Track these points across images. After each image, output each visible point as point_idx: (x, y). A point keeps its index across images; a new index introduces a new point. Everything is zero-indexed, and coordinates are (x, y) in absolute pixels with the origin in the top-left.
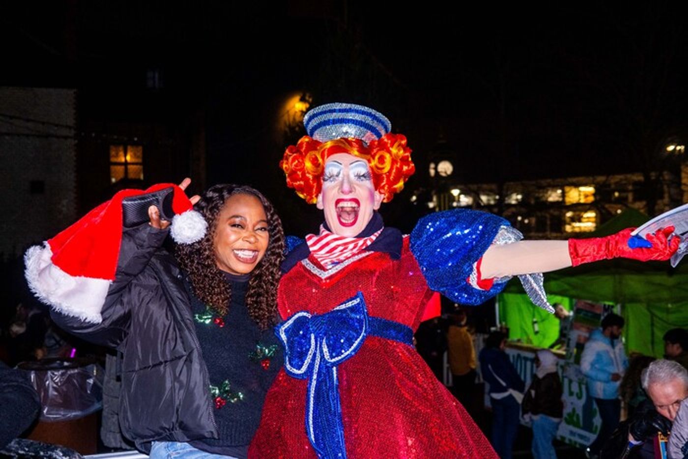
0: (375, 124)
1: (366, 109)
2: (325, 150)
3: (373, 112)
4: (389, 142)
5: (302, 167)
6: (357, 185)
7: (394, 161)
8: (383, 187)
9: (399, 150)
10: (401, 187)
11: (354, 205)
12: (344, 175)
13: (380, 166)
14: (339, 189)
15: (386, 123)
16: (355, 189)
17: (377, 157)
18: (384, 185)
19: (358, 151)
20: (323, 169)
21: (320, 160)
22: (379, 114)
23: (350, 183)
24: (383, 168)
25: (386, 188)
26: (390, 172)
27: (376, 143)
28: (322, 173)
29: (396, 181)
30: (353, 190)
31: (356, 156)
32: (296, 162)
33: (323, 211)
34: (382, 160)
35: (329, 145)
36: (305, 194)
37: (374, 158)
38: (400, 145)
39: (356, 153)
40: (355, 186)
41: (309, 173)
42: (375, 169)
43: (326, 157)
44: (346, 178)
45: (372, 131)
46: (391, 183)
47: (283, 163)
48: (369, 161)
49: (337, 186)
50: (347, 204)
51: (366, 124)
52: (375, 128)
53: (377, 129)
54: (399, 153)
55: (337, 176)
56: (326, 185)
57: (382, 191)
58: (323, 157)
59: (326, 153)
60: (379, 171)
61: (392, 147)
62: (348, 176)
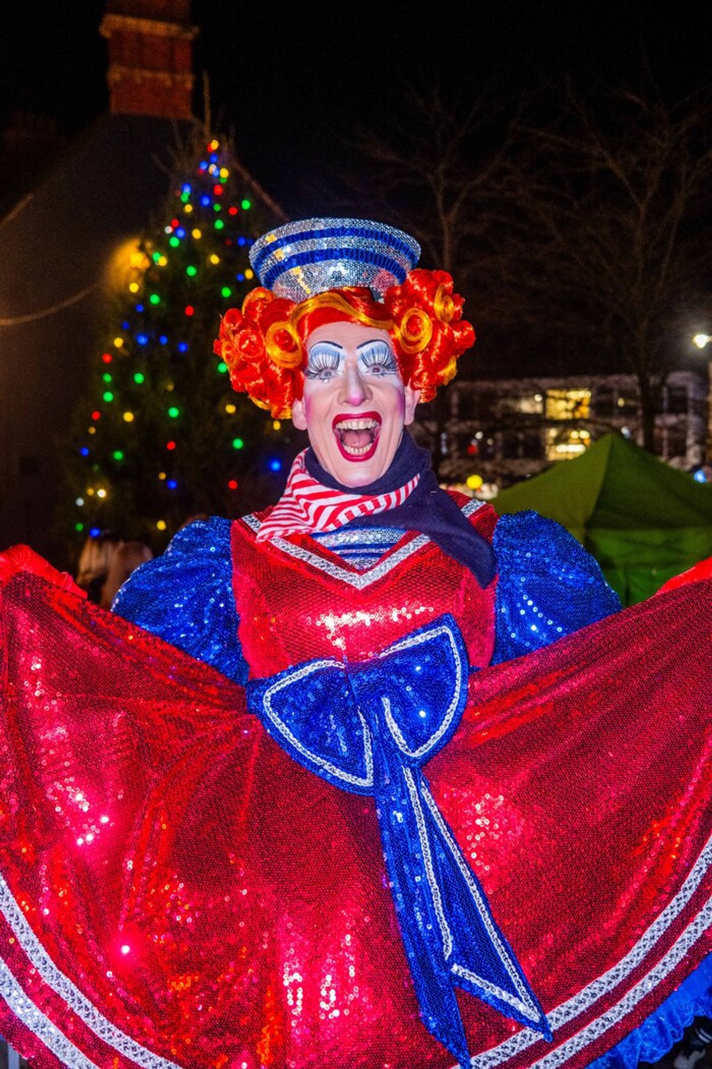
0: (391, 253)
1: (373, 225)
2: (303, 318)
3: (388, 229)
4: (425, 290)
5: (261, 353)
6: (376, 385)
7: (437, 325)
8: (419, 378)
9: (446, 304)
10: (452, 370)
11: (371, 424)
12: (347, 368)
13: (412, 338)
14: (340, 395)
15: (412, 249)
16: (371, 393)
17: (404, 322)
18: (421, 374)
19: (368, 314)
20: (305, 354)
21: (297, 339)
22: (398, 234)
23: (361, 382)
24: (419, 342)
25: (425, 379)
26: (431, 346)
27: (398, 292)
29: (443, 362)
30: (368, 396)
31: (364, 324)
32: (247, 342)
33: (306, 432)
34: (414, 326)
35: (311, 306)
36: (268, 401)
37: (399, 325)
38: (445, 293)
39: (364, 318)
40: (371, 387)
41: (275, 365)
42: (403, 345)
43: (306, 332)
44: (352, 373)
45: (388, 269)
46: (433, 368)
47: (220, 346)
48: (391, 331)
49: (334, 390)
50: (358, 423)
51: (377, 255)
52: (393, 261)
53: (397, 261)
54: (446, 309)
55: (334, 368)
56: (312, 386)
57: (417, 385)
58: (300, 332)
59: (306, 323)
60: (411, 348)
61: (433, 298)
62: (356, 369)
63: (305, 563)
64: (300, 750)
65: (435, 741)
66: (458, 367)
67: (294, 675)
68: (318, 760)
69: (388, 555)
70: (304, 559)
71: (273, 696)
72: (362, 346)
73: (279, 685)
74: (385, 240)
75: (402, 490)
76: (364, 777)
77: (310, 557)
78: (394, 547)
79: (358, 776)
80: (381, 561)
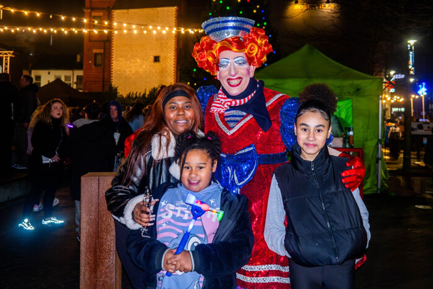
0: (244, 25)
2: (217, 49)
4: (255, 37)
6: (240, 69)
7: (260, 47)
9: (262, 40)
10: (265, 59)
12: (231, 65)
13: (251, 52)
14: (229, 73)
15: (251, 23)
16: (238, 72)
17: (248, 47)
18: (255, 61)
19: (237, 48)
20: (218, 60)
21: (216, 55)
23: (235, 68)
24: (253, 53)
25: (256, 63)
26: (257, 54)
28: (218, 62)
29: (262, 57)
31: (235, 52)
34: (252, 48)
35: (219, 45)
37: (246, 49)
38: (262, 37)
39: (235, 50)
40: (238, 70)
42: (248, 55)
43: (218, 53)
44: (232, 67)
45: (244, 30)
46: (259, 59)
47: (194, 55)
48: (244, 51)
50: (235, 81)
51: (240, 27)
52: (245, 28)
53: (247, 27)
54: (262, 42)
55: (227, 65)
56: (221, 69)
57: (254, 64)
60: (251, 55)
61: (257, 39)
62: (234, 65)
63: (218, 124)
66: (267, 57)
69: (242, 120)
72: (235, 58)
74: (242, 22)
75: (246, 99)
77: (219, 122)
78: (244, 117)
80: (238, 123)
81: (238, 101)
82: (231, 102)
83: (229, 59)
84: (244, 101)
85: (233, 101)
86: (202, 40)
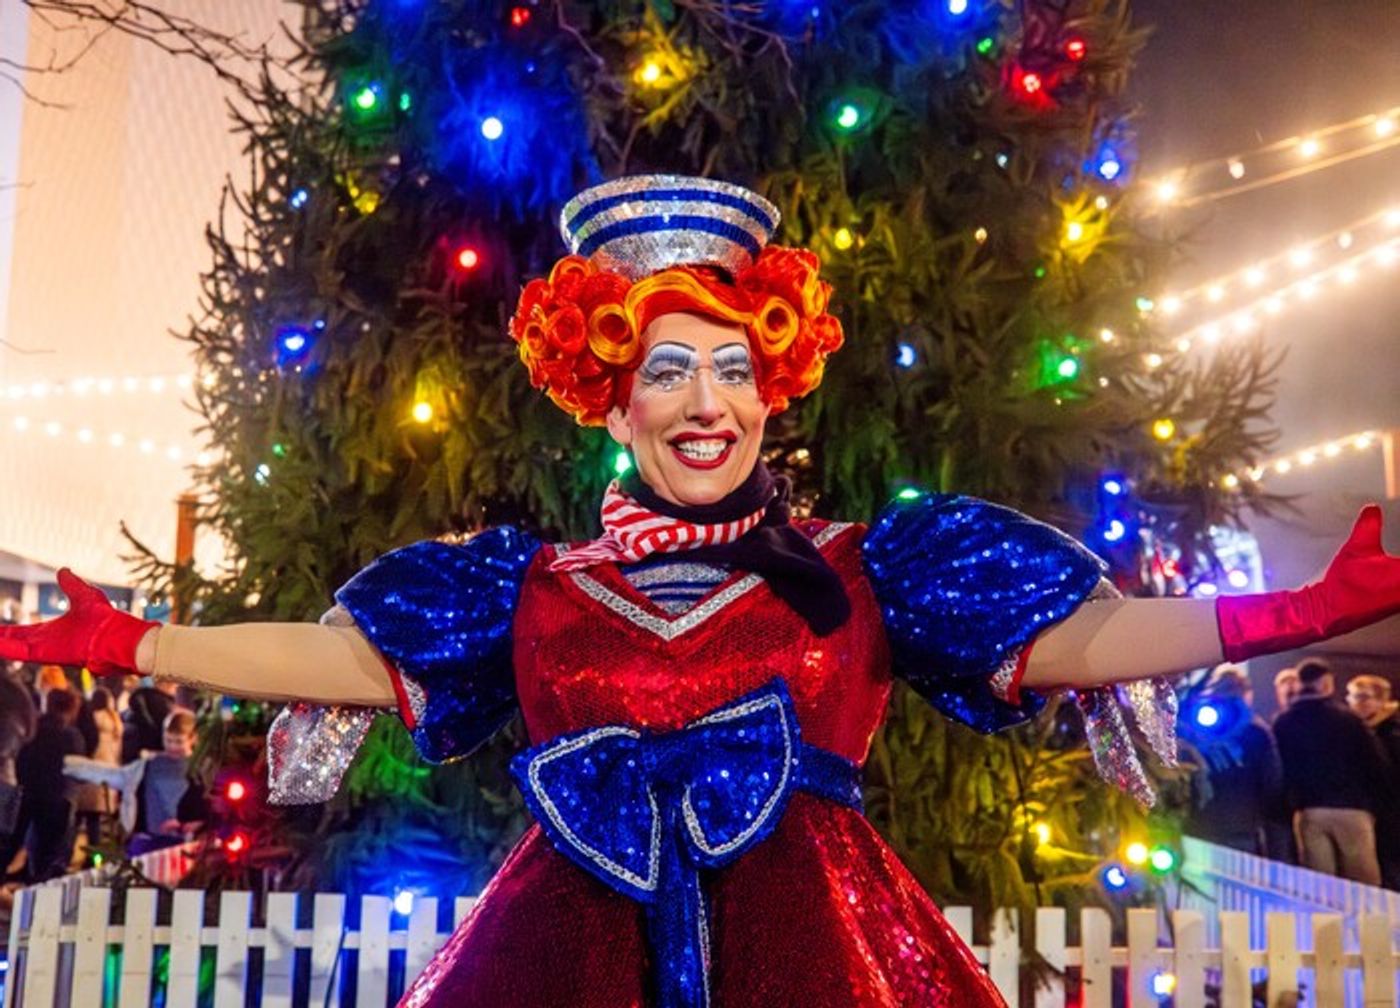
13: (772, 335)
24: (779, 340)
35: (652, 287)
60: (770, 347)
63: (605, 606)
64: (568, 838)
65: (742, 841)
67: (574, 742)
68: (589, 851)
69: (710, 596)
70: (604, 601)
71: (543, 765)
73: (554, 753)
75: (734, 526)
76: (645, 878)
77: (610, 601)
78: (716, 587)
79: (638, 874)
80: (699, 604)
81: (701, 531)
82: (671, 530)
83: (693, 349)
84: (726, 532)
85: (679, 526)
86: (558, 270)
